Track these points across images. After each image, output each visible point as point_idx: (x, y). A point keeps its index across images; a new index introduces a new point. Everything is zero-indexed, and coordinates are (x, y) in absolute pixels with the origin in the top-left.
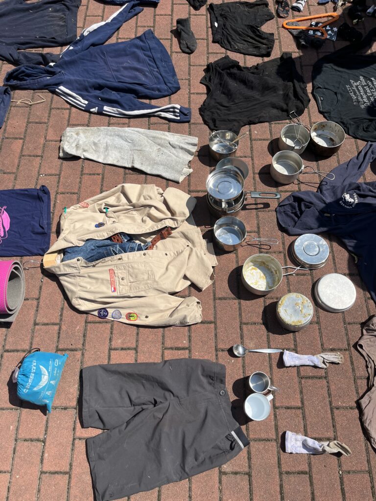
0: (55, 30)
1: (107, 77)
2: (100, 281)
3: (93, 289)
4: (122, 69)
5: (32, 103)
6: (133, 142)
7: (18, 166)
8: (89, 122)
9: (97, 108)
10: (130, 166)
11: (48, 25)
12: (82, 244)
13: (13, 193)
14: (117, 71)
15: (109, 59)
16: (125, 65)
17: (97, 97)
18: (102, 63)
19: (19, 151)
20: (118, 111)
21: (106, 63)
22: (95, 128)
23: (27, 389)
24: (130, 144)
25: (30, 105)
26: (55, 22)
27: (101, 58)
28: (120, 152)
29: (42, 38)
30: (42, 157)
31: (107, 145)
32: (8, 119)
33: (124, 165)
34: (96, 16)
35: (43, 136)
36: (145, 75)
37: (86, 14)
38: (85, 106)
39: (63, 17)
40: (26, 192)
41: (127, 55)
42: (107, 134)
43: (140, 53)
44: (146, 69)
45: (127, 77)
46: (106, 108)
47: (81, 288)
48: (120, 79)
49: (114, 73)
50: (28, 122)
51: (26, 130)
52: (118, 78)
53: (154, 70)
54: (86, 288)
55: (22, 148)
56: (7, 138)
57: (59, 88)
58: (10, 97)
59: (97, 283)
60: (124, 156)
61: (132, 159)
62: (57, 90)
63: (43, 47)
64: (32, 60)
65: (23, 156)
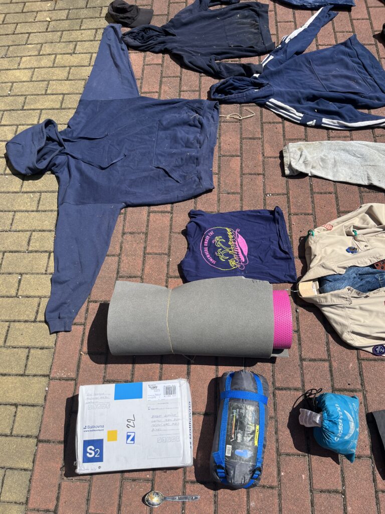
0: (248, 38)
1: (316, 87)
2: (374, 314)
3: (367, 322)
4: (331, 78)
5: (242, 118)
6: (363, 157)
7: (241, 185)
8: (306, 136)
9: (315, 121)
10: (366, 183)
11: (241, 33)
12: (343, 272)
13: (244, 215)
14: (326, 80)
15: (315, 68)
16: (334, 73)
17: (312, 109)
18: (308, 72)
19: (239, 169)
20: (338, 123)
21: (313, 72)
22: (317, 142)
23: (338, 437)
24: (359, 159)
25: (240, 120)
26: (246, 30)
27: (307, 66)
28: (350, 168)
29: (238, 48)
30: (264, 175)
31: (335, 161)
32: (220, 136)
33: (359, 182)
34: (288, 22)
35: (261, 153)
36: (357, 83)
37: (276, 20)
38: (301, 119)
39: (254, 24)
40: (259, 214)
41: (334, 62)
42: (330, 149)
43: (347, 59)
44: (357, 76)
45: (339, 86)
46: (325, 120)
47: (353, 321)
48: (331, 88)
49: (324, 82)
50: (242, 139)
51: (241, 147)
52: (328, 87)
53: (367, 78)
54: (359, 321)
55: (241, 166)
56: (224, 156)
57: (271, 100)
58: (218, 112)
59: (370, 315)
60: (356, 172)
61: (366, 176)
62: (267, 103)
63: (240, 57)
64: (234, 71)
65: (244, 174)
